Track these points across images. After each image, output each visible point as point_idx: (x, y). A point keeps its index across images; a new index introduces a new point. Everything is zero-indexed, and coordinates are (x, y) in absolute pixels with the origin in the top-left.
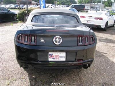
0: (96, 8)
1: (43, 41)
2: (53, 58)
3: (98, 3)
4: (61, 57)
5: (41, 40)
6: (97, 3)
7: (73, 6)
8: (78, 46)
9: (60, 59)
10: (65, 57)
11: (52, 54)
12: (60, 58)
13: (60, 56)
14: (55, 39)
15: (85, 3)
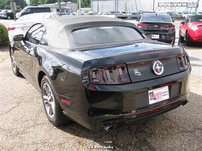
0: (65, 11)
1: (138, 73)
2: (155, 99)
3: (66, 2)
4: (164, 94)
5: (136, 72)
6: (64, 3)
7: (29, 10)
8: (180, 72)
9: (162, 98)
10: (168, 93)
11: (153, 93)
12: (163, 96)
13: (162, 93)
14: (155, 67)
15: (43, 4)
